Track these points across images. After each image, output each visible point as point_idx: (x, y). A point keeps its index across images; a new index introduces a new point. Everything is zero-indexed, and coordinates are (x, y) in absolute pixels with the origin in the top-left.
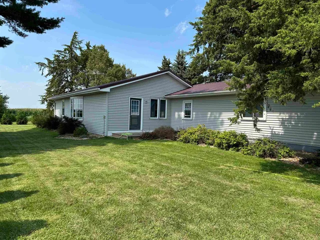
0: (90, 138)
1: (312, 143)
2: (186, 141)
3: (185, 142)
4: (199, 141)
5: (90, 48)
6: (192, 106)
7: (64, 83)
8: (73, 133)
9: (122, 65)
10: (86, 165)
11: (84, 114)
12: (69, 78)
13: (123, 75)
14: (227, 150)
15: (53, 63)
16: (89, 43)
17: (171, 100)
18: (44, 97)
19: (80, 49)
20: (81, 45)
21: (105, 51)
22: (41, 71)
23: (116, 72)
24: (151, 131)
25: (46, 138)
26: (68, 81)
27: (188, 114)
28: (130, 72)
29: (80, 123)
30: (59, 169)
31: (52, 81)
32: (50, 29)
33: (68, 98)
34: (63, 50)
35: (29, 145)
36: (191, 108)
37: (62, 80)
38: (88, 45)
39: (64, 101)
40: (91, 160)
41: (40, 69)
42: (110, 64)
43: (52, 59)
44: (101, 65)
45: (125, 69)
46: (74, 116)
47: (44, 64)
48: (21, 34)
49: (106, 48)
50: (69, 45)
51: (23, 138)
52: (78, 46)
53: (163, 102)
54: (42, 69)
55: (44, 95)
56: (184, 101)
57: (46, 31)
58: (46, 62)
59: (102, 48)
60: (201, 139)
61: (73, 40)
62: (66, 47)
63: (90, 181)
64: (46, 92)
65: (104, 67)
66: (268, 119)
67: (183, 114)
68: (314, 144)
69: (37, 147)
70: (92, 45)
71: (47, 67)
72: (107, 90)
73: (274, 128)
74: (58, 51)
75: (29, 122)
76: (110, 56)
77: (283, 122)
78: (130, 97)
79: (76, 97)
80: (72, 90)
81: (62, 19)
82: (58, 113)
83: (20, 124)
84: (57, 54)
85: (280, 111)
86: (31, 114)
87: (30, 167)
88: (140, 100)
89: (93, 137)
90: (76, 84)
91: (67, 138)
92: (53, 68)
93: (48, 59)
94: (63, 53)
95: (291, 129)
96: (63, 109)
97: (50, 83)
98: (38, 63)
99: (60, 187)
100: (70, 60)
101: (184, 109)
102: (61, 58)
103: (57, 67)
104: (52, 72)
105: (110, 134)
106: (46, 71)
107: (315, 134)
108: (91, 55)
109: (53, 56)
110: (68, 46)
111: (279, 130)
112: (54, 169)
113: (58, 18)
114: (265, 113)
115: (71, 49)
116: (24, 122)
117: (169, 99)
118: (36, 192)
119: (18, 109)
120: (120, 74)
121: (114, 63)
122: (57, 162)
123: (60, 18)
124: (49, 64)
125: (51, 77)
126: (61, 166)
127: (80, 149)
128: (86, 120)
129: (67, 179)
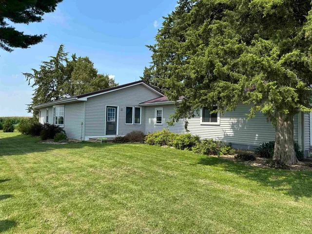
0: (68, 142)
1: (255, 144)
2: (152, 143)
3: (150, 144)
4: (163, 143)
5: (76, 59)
6: (162, 113)
7: (50, 92)
8: (53, 139)
9: (105, 75)
10: (56, 162)
11: (65, 122)
12: (55, 88)
13: (106, 85)
14: (182, 149)
15: (40, 73)
16: (75, 55)
17: (145, 107)
18: (30, 106)
19: (66, 60)
20: (67, 57)
21: (90, 62)
22: (28, 81)
23: (99, 82)
24: (123, 136)
25: (28, 143)
26: (53, 90)
27: (159, 119)
28: (113, 81)
29: (61, 129)
30: (32, 165)
31: (39, 90)
32: (34, 44)
33: (51, 107)
34: (49, 61)
35: (11, 149)
36: (162, 115)
37: (48, 89)
38: (74, 57)
39: (48, 109)
40: (61, 159)
41: (27, 80)
42: (94, 74)
43: (39, 70)
44: (85, 75)
45: (108, 78)
46: (56, 123)
47: (31, 74)
48: (7, 49)
49: (90, 60)
50: (56, 57)
51: (7, 144)
52: (64, 58)
53: (137, 110)
54: (29, 79)
55: (31, 103)
56: (156, 108)
57: (30, 46)
58: (33, 73)
59: (87, 60)
60: (164, 141)
61: (59, 52)
62: (53, 59)
63: (54, 173)
64: (32, 100)
65: (87, 77)
66: (221, 124)
67: (155, 120)
68: (256, 144)
69: (18, 150)
70: (77, 56)
71: (34, 77)
72: (85, 99)
73: (226, 131)
74: (44, 62)
75: (15, 130)
76: (94, 67)
77: (233, 126)
78: (106, 105)
79: (58, 106)
80: (57, 98)
81: (44, 36)
82: (42, 121)
83: (7, 132)
84: (43, 65)
85: (231, 117)
86: (18, 122)
87: (8, 164)
88: (116, 107)
89: (71, 142)
90: (61, 93)
91: (48, 143)
92: (40, 78)
93: (35, 70)
94: (49, 64)
95: (239, 132)
96: (47, 117)
97: (36, 92)
98: (26, 74)
99: (29, 177)
100: (56, 71)
101: (156, 115)
102: (47, 68)
103: (43, 77)
104: (38, 82)
105: (87, 139)
106: (33, 81)
107: (257, 135)
108: (75, 66)
109: (40, 67)
110: (54, 58)
111: (230, 133)
112: (27, 166)
113: (41, 35)
114: (218, 118)
115: (57, 60)
116: (11, 130)
117: (142, 106)
118: (9, 180)
119: (6, 118)
120: (103, 83)
121: (98, 74)
122: (32, 161)
123: (43, 35)
124: (35, 75)
125: (37, 87)
126: (35, 163)
127: (56, 151)
128: (67, 126)
129: (36, 171)
